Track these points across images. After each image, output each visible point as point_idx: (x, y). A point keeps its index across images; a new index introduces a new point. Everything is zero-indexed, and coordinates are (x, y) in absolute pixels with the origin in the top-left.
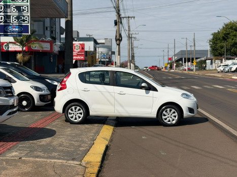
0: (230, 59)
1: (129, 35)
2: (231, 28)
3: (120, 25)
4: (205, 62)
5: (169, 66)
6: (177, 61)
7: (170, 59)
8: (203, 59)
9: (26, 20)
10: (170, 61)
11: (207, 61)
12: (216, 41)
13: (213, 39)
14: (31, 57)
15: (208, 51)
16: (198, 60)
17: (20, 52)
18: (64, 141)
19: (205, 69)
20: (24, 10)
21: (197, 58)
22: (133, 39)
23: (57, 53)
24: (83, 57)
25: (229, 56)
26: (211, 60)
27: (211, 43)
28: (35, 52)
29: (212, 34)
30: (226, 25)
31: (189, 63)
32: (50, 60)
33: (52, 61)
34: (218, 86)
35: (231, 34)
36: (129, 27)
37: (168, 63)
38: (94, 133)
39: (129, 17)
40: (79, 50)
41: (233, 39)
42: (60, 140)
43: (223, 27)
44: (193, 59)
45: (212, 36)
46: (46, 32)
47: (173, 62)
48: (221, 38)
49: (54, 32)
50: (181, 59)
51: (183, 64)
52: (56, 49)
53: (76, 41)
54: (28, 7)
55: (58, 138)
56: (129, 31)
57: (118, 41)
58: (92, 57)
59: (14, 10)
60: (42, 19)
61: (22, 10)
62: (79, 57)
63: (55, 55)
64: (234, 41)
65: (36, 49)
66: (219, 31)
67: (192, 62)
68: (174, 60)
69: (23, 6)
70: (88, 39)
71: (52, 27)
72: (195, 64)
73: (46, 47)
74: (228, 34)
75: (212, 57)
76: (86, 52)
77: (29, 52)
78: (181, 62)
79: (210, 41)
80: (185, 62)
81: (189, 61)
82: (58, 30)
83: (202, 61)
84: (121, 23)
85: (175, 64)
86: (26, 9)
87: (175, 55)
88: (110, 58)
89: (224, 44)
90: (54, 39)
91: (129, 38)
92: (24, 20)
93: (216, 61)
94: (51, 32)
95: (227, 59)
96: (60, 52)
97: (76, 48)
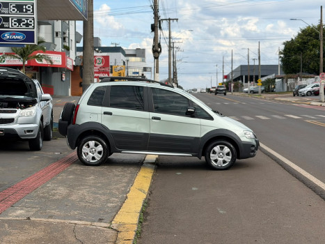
0: (308, 77)
1: (170, 42)
2: (310, 34)
3: (159, 31)
4: (273, 81)
6: (236, 80)
7: (226, 77)
8: (271, 77)
9: (31, 25)
10: (225, 80)
11: (277, 80)
12: (289, 52)
13: (285, 50)
14: (35, 74)
15: (277, 66)
16: (264, 79)
17: (20, 67)
18: (86, 194)
19: (273, 91)
20: (27, 10)
21: (262, 76)
23: (71, 68)
24: (107, 75)
25: (306, 74)
26: (283, 78)
27: (282, 56)
29: (284, 44)
30: (303, 31)
31: (252, 83)
32: (62, 77)
33: (64, 80)
34: (292, 116)
35: (310, 43)
36: (170, 33)
37: (223, 83)
38: (126, 183)
39: (169, 19)
40: (101, 65)
41: (311, 51)
42: (81, 192)
43: (299, 34)
44: (257, 78)
45: (284, 46)
46: (56, 39)
47: (230, 82)
48: (296, 49)
49: (67, 39)
50: (240, 78)
51: (244, 84)
52: (70, 64)
53: (98, 52)
54: (33, 6)
55: (78, 190)
56: (170, 38)
57: (156, 54)
58: (120, 75)
59: (14, 10)
60: (50, 22)
61: (24, 10)
62: (101, 75)
63: (68, 70)
64: (312, 52)
66: (292, 40)
67: (257, 82)
68: (231, 78)
69: (26, 5)
70: (114, 49)
71: (64, 33)
72: (260, 84)
73: (57, 60)
74: (305, 43)
75: (284, 75)
76: (112, 66)
77: (31, 66)
78: (240, 81)
79: (280, 53)
80: (246, 82)
81: (251, 80)
82: (72, 37)
83: (269, 79)
84: (160, 28)
85: (232, 85)
86: (31, 9)
87: (232, 72)
89: (300, 57)
90: (67, 49)
91: (170, 48)
92: (27, 25)
93: (289, 80)
94: (64, 39)
95: (304, 77)
96: (74, 67)
97: (98, 61)
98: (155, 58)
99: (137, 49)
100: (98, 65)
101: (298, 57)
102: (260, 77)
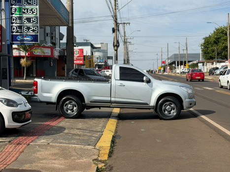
0: (221, 62)
1: (125, 39)
2: (222, 32)
4: (197, 65)
5: (162, 69)
6: (170, 64)
7: (163, 62)
8: (195, 62)
9: (36, 31)
10: (163, 65)
11: (199, 64)
12: (208, 45)
13: (205, 43)
14: (33, 62)
15: (199, 54)
16: (191, 63)
17: (23, 57)
21: (189, 62)
22: (128, 43)
23: (57, 58)
24: (82, 62)
25: (220, 60)
26: (203, 63)
27: (203, 47)
28: (36, 57)
29: (204, 39)
30: (217, 30)
31: (182, 66)
32: (50, 64)
33: (52, 65)
35: (222, 38)
36: (125, 32)
37: (162, 67)
39: (124, 24)
40: (78, 55)
41: (223, 43)
43: (214, 32)
45: (204, 40)
46: (47, 38)
47: (167, 66)
48: (212, 42)
49: (54, 38)
50: (174, 63)
51: (177, 67)
52: (56, 54)
53: (75, 46)
54: (37, 18)
56: (125, 36)
57: (115, 47)
58: (90, 61)
59: (25, 21)
61: (32, 21)
62: (78, 62)
63: (56, 59)
64: (224, 45)
65: (38, 54)
66: (210, 36)
67: (185, 65)
68: (167, 63)
70: (86, 44)
71: (52, 34)
72: (187, 67)
73: (47, 52)
74: (219, 38)
75: (204, 60)
76: (84, 56)
77: (31, 57)
78: (174, 65)
79: (202, 45)
80: (178, 65)
81: (181, 64)
82: (57, 36)
83: (194, 64)
84: (118, 30)
85: (168, 68)
86: (36, 21)
87: (168, 59)
88: (106, 62)
89: (215, 48)
90: (54, 44)
91: (125, 42)
92: (33, 31)
93: (208, 64)
94: (52, 38)
95: (218, 62)
96: (59, 56)
97: (75, 53)
98: (115, 50)
99: (101, 43)
100: (76, 55)
101: (214, 48)
102: (187, 62)
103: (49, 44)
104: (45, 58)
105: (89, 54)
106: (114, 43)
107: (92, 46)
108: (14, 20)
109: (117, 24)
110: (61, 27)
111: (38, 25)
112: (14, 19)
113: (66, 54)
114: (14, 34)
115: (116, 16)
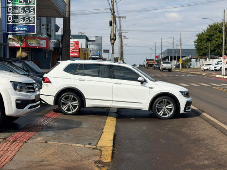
0: (214, 58)
1: (120, 33)
4: (190, 60)
6: (164, 59)
7: (157, 57)
8: (188, 58)
10: (156, 59)
11: (192, 60)
13: (198, 40)
14: (28, 53)
16: (184, 59)
19: (190, 67)
21: (183, 57)
22: (123, 37)
23: (52, 49)
24: (77, 54)
25: (213, 56)
28: (32, 48)
29: (197, 35)
31: (175, 61)
32: (45, 56)
33: (47, 57)
34: (203, 84)
36: (120, 26)
39: (120, 17)
45: (197, 37)
46: (42, 29)
47: (160, 60)
49: (49, 30)
50: (167, 58)
52: (52, 46)
53: (71, 39)
56: (120, 30)
57: (112, 41)
58: (85, 54)
62: (73, 54)
63: (50, 51)
65: (33, 45)
67: (178, 61)
70: (81, 37)
71: (48, 26)
72: (180, 62)
73: (43, 43)
76: (79, 49)
77: (25, 48)
78: (167, 60)
80: (171, 60)
81: (175, 59)
82: (53, 28)
87: (162, 53)
88: (100, 55)
90: (50, 36)
91: (120, 36)
93: (201, 59)
94: (47, 29)
95: (211, 58)
96: (55, 48)
97: (71, 45)
98: (112, 44)
99: (96, 37)
100: (72, 47)
102: (181, 58)
103: (45, 36)
104: (40, 50)
105: (84, 46)
106: (111, 36)
107: (87, 39)
108: (10, 10)
109: (114, 17)
110: (56, 19)
111: (35, 15)
112: (10, 8)
113: (61, 46)
114: (10, 24)
115: (113, 9)
